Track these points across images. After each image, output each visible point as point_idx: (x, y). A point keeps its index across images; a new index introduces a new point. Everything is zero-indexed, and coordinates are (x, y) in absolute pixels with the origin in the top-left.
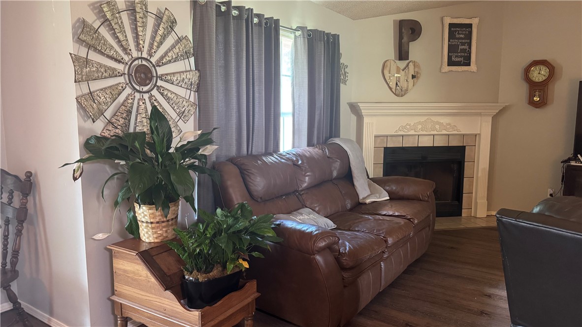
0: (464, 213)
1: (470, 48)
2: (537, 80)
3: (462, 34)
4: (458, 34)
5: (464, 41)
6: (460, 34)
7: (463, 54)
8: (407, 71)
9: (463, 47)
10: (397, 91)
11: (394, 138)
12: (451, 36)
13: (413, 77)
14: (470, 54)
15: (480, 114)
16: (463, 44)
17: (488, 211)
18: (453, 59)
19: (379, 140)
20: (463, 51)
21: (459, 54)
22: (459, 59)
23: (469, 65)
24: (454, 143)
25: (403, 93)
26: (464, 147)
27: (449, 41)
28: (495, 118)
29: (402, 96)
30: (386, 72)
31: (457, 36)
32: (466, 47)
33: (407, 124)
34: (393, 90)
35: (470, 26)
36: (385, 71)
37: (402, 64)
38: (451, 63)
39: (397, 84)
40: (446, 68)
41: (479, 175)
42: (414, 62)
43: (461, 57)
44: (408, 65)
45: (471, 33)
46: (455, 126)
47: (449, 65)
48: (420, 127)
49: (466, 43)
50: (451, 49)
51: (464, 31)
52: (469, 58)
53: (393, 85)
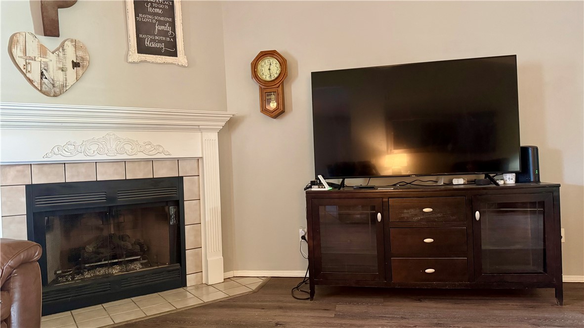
0: (190, 280)
1: (174, 30)
2: (267, 78)
3: (158, 8)
4: (152, 6)
5: (162, 19)
6: (155, 8)
7: (164, 39)
8: (61, 54)
9: (162, 28)
10: (44, 86)
11: (46, 168)
12: (140, 8)
13: (75, 65)
14: (175, 38)
16: (162, 23)
18: (147, 43)
19: (12, 172)
20: (164, 33)
21: (157, 38)
22: (158, 45)
23: (175, 54)
24: (163, 172)
25: (57, 90)
26: (180, 179)
27: (136, 15)
29: (55, 96)
30: (17, 52)
31: (150, 10)
32: (167, 28)
33: (68, 144)
34: (35, 84)
36: (14, 51)
37: (51, 43)
38: (142, 49)
39: (42, 74)
40: (136, 57)
41: (208, 219)
42: (75, 41)
43: (160, 42)
44: (62, 45)
45: (172, 8)
46: (159, 146)
47: (140, 51)
48: (94, 147)
49: (165, 22)
50: (142, 27)
51: (161, 4)
52: (174, 45)
53: (35, 76)
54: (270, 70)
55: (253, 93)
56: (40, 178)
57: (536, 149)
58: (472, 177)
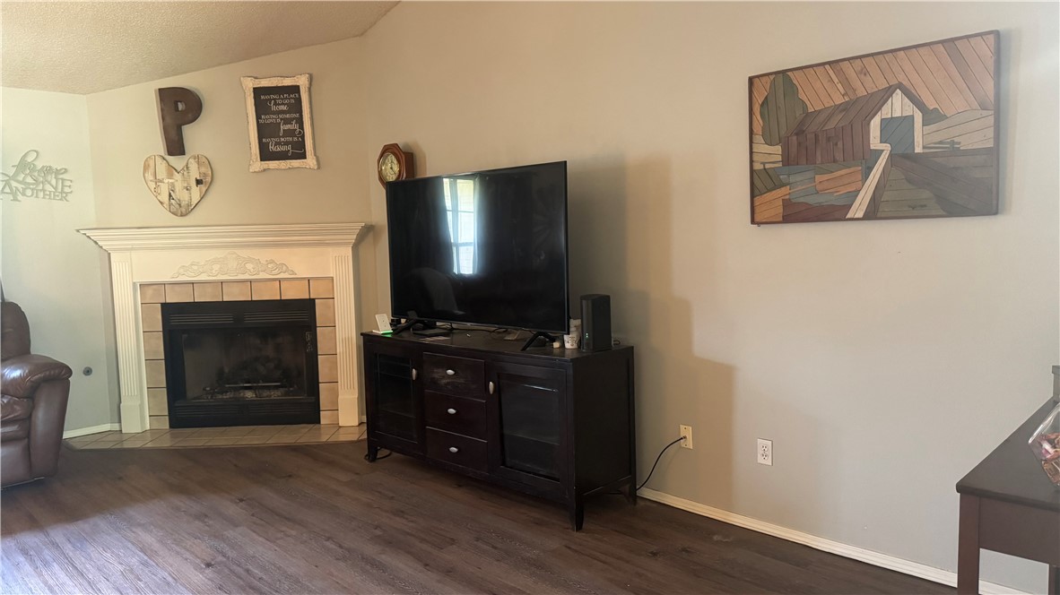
0: (325, 418)
1: (302, 127)
2: (390, 180)
3: (283, 104)
4: (275, 104)
5: (288, 116)
6: (279, 104)
7: (291, 139)
8: (185, 173)
9: (288, 127)
10: (172, 207)
11: (177, 287)
12: (261, 108)
13: (199, 182)
14: (303, 137)
16: (287, 121)
17: (360, 414)
18: (272, 148)
19: (150, 291)
20: (291, 133)
21: (282, 139)
22: (284, 148)
23: (303, 156)
24: (291, 294)
25: (184, 210)
26: (312, 301)
27: (258, 117)
28: (356, 247)
29: (183, 216)
30: (149, 177)
31: (274, 108)
32: (294, 126)
33: (193, 264)
34: (165, 205)
35: (296, 89)
36: (146, 175)
37: (176, 161)
38: (266, 155)
39: (170, 195)
40: (258, 165)
42: (197, 158)
43: (286, 143)
44: (187, 163)
45: (299, 101)
46: (284, 264)
47: (262, 159)
48: (216, 267)
49: (292, 119)
50: (263, 131)
51: (286, 98)
52: (302, 145)
53: (165, 198)
56: (172, 298)
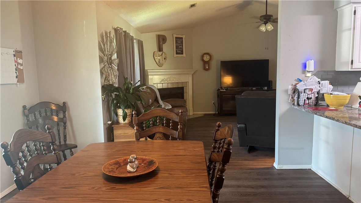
1: (183, 47)
2: (206, 60)
8: (162, 56)
9: (180, 47)
10: (159, 64)
12: (176, 42)
13: (165, 59)
14: (183, 49)
15: (188, 74)
16: (180, 45)
17: (193, 112)
18: (178, 52)
20: (181, 48)
23: (182, 54)
24: (180, 86)
25: (162, 65)
26: (183, 87)
27: (176, 44)
28: (193, 75)
29: (161, 67)
30: (155, 56)
31: (178, 42)
33: (164, 79)
35: (182, 38)
37: (160, 53)
39: (159, 62)
40: (176, 55)
41: (190, 98)
42: (164, 52)
43: (180, 51)
44: (162, 54)
45: (182, 41)
46: (180, 79)
48: (169, 79)
49: (181, 45)
50: (177, 47)
51: (180, 40)
52: (182, 51)
54: (206, 58)
55: (201, 64)
57: (272, 81)
58: (257, 88)
